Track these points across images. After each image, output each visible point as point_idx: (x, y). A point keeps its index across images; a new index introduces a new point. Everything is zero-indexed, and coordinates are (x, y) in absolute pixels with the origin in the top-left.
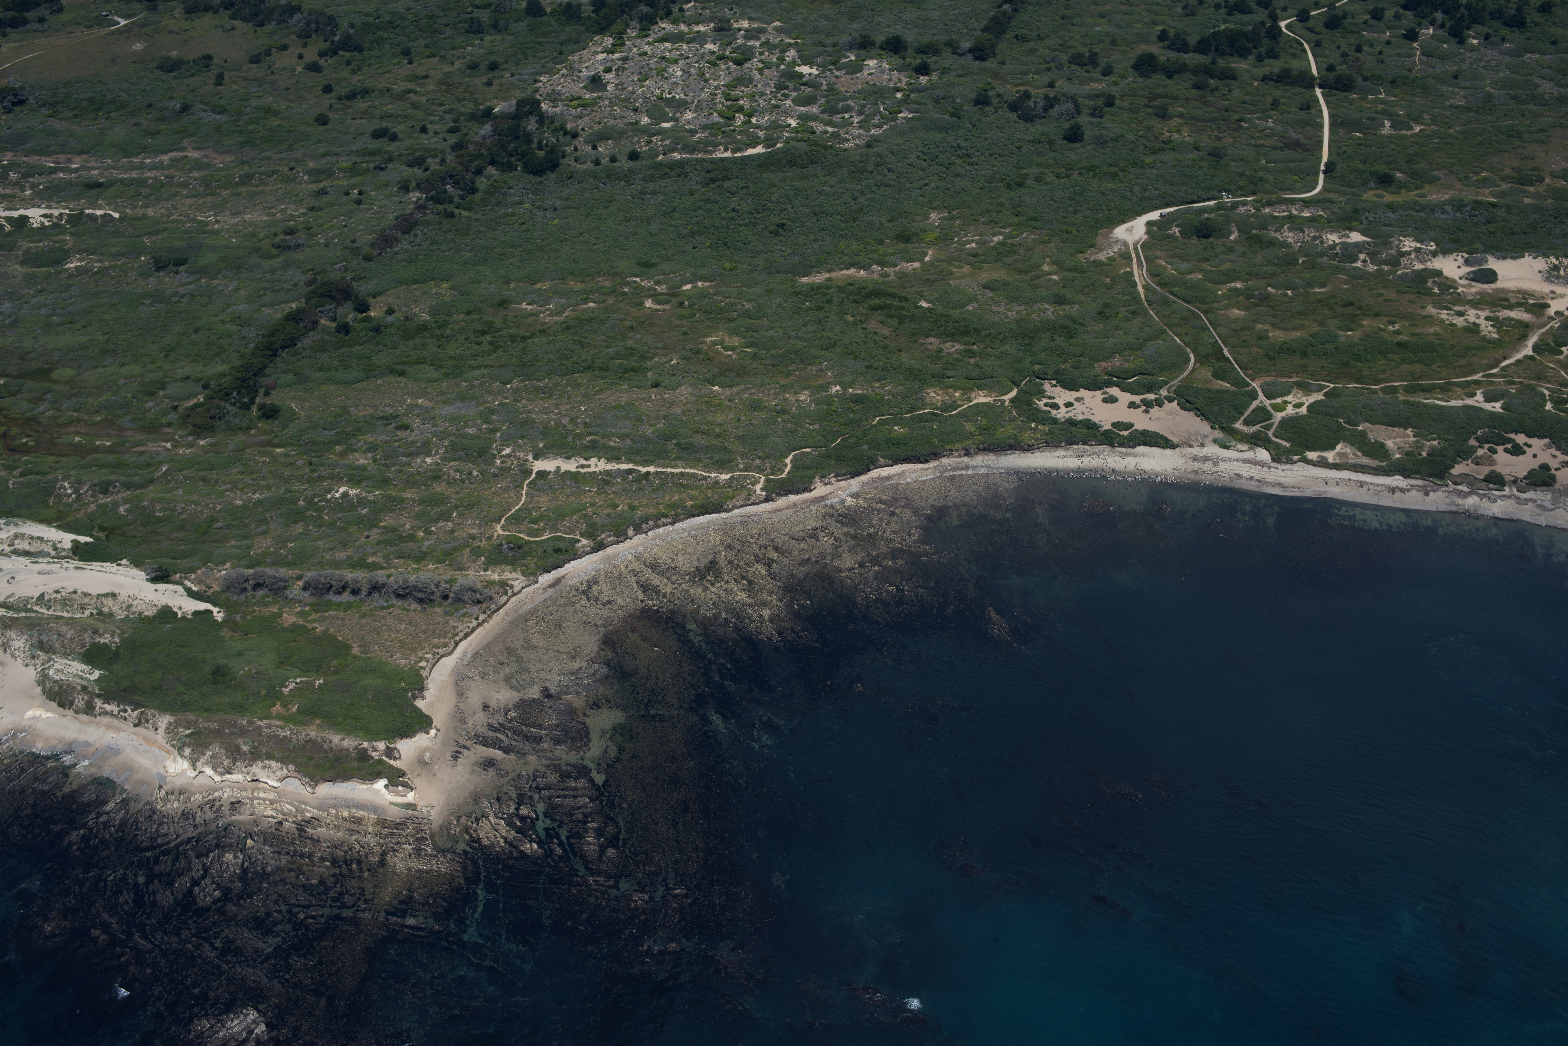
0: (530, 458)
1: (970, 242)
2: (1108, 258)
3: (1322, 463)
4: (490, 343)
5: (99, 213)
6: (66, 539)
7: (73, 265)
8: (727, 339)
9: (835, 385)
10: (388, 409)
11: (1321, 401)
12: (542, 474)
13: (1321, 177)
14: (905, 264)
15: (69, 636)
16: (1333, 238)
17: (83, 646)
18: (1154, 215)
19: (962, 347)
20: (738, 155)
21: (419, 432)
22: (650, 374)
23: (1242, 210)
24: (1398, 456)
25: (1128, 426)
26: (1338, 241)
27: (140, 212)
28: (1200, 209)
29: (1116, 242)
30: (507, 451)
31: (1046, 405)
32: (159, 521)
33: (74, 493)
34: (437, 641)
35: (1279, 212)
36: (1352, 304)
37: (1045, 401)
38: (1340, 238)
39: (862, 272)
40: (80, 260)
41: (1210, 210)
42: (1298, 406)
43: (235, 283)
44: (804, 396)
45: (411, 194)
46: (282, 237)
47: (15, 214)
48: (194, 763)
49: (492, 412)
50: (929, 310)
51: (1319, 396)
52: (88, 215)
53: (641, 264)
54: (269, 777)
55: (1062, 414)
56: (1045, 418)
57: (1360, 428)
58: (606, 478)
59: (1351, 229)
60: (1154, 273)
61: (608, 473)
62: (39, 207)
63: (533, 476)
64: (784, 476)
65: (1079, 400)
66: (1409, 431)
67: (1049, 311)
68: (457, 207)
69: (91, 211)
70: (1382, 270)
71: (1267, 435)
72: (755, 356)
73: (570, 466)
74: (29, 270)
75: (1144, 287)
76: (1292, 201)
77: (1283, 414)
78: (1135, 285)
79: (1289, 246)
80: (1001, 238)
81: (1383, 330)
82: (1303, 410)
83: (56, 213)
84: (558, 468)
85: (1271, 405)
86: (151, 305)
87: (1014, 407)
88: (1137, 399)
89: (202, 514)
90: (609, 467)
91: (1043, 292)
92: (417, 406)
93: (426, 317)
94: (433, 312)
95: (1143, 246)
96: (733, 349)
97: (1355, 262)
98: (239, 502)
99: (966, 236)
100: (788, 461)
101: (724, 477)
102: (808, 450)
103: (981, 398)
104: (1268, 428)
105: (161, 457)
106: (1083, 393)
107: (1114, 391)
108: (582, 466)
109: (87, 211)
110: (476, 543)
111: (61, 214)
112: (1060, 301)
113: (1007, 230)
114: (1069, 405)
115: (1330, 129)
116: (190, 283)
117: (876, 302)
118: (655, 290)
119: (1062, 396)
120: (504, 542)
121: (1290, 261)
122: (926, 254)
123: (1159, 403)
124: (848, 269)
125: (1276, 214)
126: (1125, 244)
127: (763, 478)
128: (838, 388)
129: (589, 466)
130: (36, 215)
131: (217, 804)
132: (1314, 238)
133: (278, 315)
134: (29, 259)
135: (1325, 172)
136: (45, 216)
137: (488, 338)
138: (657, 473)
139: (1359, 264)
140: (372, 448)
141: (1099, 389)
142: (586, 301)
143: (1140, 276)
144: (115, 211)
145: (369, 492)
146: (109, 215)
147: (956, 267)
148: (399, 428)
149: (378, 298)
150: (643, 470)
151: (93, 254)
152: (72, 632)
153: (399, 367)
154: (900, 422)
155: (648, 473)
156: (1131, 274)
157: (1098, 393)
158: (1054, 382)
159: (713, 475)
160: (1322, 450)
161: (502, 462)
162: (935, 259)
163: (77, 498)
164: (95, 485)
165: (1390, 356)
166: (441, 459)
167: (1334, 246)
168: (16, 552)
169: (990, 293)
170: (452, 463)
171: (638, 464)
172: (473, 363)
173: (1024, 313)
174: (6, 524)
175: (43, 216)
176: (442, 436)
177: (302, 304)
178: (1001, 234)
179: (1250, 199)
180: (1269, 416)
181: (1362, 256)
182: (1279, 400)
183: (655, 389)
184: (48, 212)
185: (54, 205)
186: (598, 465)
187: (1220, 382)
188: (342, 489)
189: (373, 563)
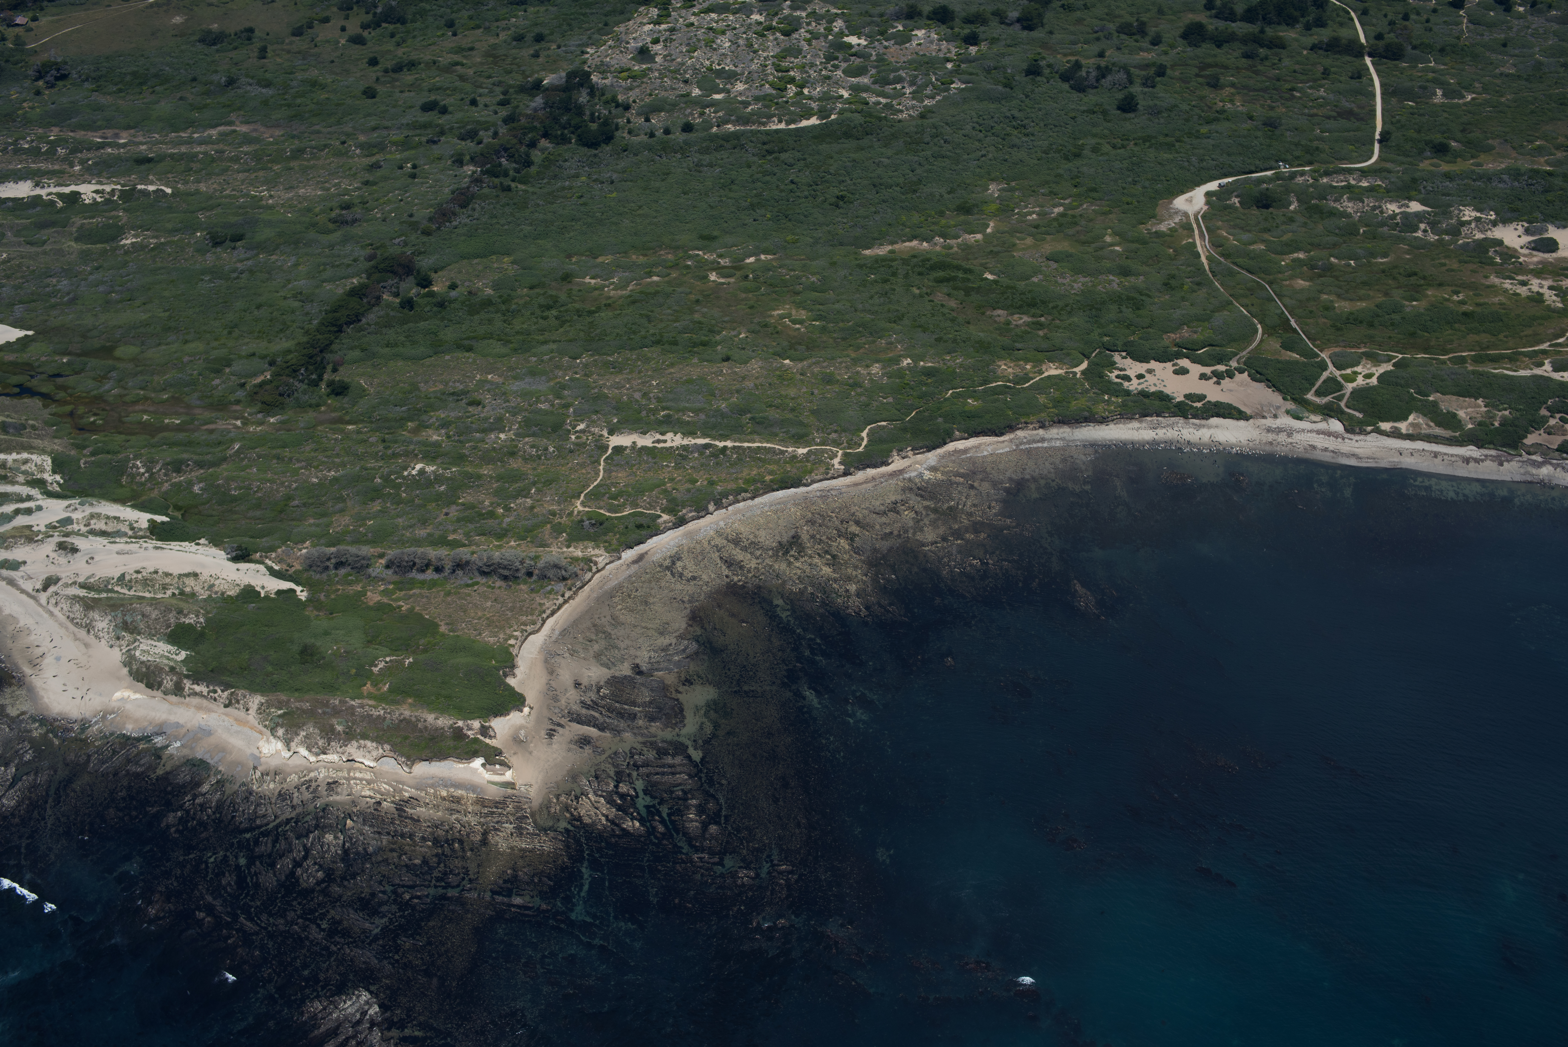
0: (605, 433)
1: (1030, 214)
2: (1170, 229)
3: (1396, 434)
4: (557, 318)
5: (151, 188)
6: (143, 519)
7: (128, 242)
8: (794, 312)
9: (906, 357)
10: (458, 384)
11: (1391, 371)
12: (618, 450)
13: (1377, 146)
14: (967, 236)
15: (154, 616)
16: (1392, 208)
17: (168, 626)
18: (1213, 186)
19: (1030, 320)
20: (793, 126)
21: (491, 408)
22: (719, 347)
23: (1300, 180)
24: (1470, 426)
25: (1201, 397)
26: (1397, 211)
27: (192, 187)
28: (1258, 179)
29: (1176, 213)
30: (581, 426)
31: (1117, 377)
32: (235, 499)
33: (147, 471)
34: (524, 618)
35: (1338, 182)
36: (1415, 274)
37: (1116, 373)
38: (1399, 207)
39: (925, 244)
40: (135, 236)
41: (1268, 180)
42: (1369, 376)
43: (293, 259)
44: (876, 369)
45: (465, 168)
46: (338, 211)
47: (67, 190)
48: (287, 743)
49: (563, 387)
50: (995, 282)
51: (1388, 367)
52: (141, 191)
53: (703, 237)
54: (364, 757)
55: (1134, 386)
56: (1117, 390)
57: (1431, 398)
58: (683, 453)
59: (1410, 199)
60: (1217, 244)
61: (685, 448)
62: (90, 183)
63: (610, 451)
64: (861, 449)
65: (1150, 371)
66: (1480, 401)
67: (1115, 283)
68: (513, 181)
69: (143, 187)
70: (1443, 239)
71: (1339, 406)
72: (823, 329)
73: (646, 441)
74: (84, 247)
75: (1207, 258)
76: (1350, 171)
77: (1354, 385)
78: (1198, 256)
79: (1348, 216)
80: (1061, 209)
81: (1448, 300)
82: (1374, 381)
83: (108, 188)
84: (634, 443)
85: (1341, 376)
87: (1086, 379)
88: (1208, 370)
89: (278, 492)
90: (685, 442)
91: (1107, 264)
92: (487, 381)
93: (489, 291)
94: (496, 286)
95: (1203, 217)
96: (801, 322)
97: (1415, 232)
98: (315, 480)
99: (1026, 207)
100: (864, 434)
101: (802, 451)
102: (884, 423)
103: (1053, 370)
104: (1340, 398)
105: (232, 435)
106: (1153, 364)
107: (1185, 363)
108: (658, 441)
109: (139, 187)
110: (557, 520)
111: (113, 190)
112: (1125, 272)
113: (1067, 202)
114: (1140, 377)
115: (1382, 98)
116: (248, 259)
117: (941, 274)
118: (719, 263)
119: (1134, 368)
120: (585, 518)
121: (1351, 231)
122: (988, 226)
123: (1230, 375)
124: (910, 241)
125: (1335, 184)
126: (1186, 214)
127: (841, 452)
128: (909, 361)
129: (665, 441)
130: (87, 191)
131: (314, 784)
132: (1374, 208)
133: (340, 291)
134: (84, 236)
135: (1380, 141)
136: (96, 192)
137: (554, 312)
138: (734, 447)
139: (1419, 234)
140: (445, 424)
141: (1170, 361)
142: (650, 274)
143: (1202, 247)
144: (167, 186)
145: (446, 469)
146: (162, 190)
147: (1019, 239)
148: (470, 404)
149: (440, 273)
150: (721, 444)
151: (148, 230)
152: (156, 612)
153: (467, 342)
154: (973, 395)
155: (725, 447)
156: (1194, 245)
157: (1169, 365)
158: (1124, 354)
159: (790, 449)
160: (1395, 421)
161: (577, 438)
162: (997, 231)
163: (150, 476)
164: (168, 464)
165: (1456, 326)
166: (515, 435)
167: (1394, 216)
168: (93, 532)
169: (1054, 265)
170: (527, 439)
171: (714, 438)
172: (541, 338)
173: (1090, 284)
174: (81, 504)
175: (94, 192)
176: (514, 412)
177: (364, 279)
178: (1061, 205)
179: (1307, 169)
180: (1340, 387)
181: (1422, 226)
182: (1349, 371)
183: (726, 364)
184: (100, 187)
185: (105, 181)
186: (674, 440)
187: (1289, 353)
188: (419, 466)
189: (455, 540)
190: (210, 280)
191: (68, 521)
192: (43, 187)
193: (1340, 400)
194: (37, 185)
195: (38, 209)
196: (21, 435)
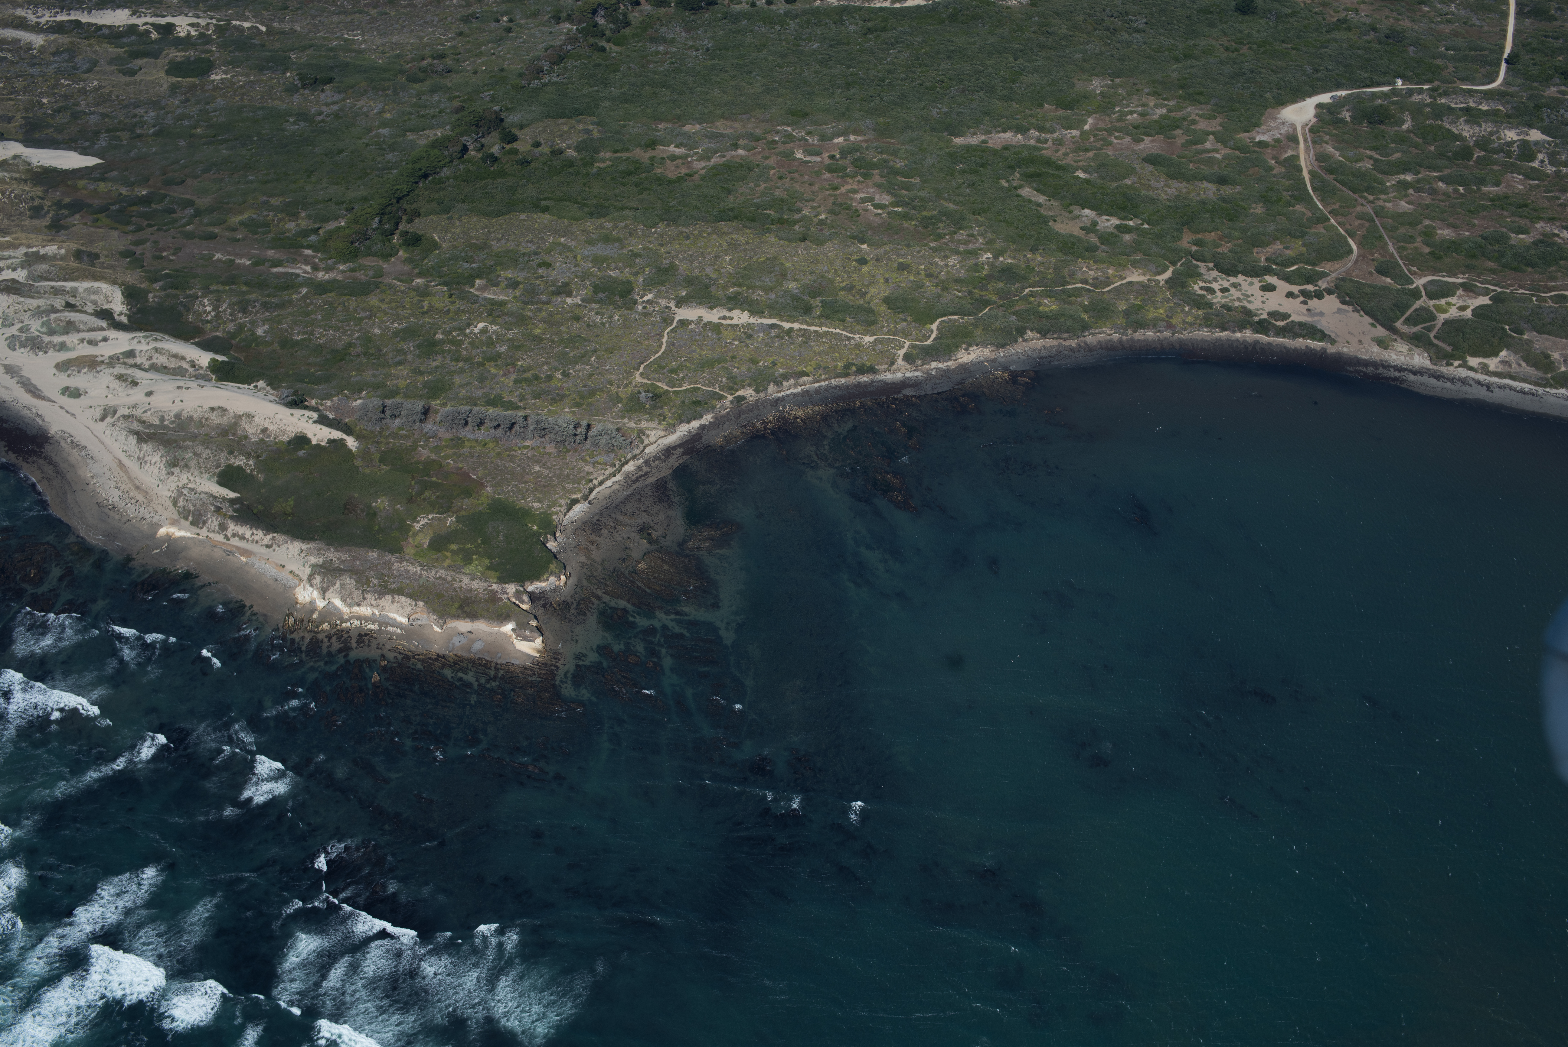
0: (672, 305)
1: (1131, 113)
2: (1275, 140)
3: (1485, 369)
4: (636, 185)
5: (246, 25)
6: (204, 358)
7: (218, 77)
8: (877, 197)
9: (986, 252)
10: (529, 245)
11: (1487, 305)
12: (683, 323)
13: (1504, 66)
14: (1064, 132)
15: (205, 456)
16: (1511, 135)
17: (218, 467)
18: (1325, 98)
19: (1118, 222)
20: (898, 5)
21: (560, 272)
22: (797, 227)
23: (1416, 98)
24: (1563, 369)
25: (1285, 316)
26: (1516, 138)
27: (287, 27)
28: (1373, 93)
29: (1283, 123)
30: (649, 297)
31: (1201, 288)
32: (297, 344)
33: (213, 310)
34: (571, 486)
35: (1457, 103)
36: (1526, 206)
37: (1201, 284)
38: (1518, 135)
39: (1019, 136)
40: (225, 72)
41: (1384, 95)
42: (1463, 308)
43: (380, 106)
44: (953, 260)
45: (562, 25)
46: (430, 60)
47: (163, 21)
48: (324, 591)
49: (635, 255)
50: (1087, 181)
51: (1485, 300)
52: (235, 26)
53: (792, 113)
54: (397, 612)
55: (1218, 299)
56: (1199, 303)
57: (1525, 337)
58: (748, 333)
59: (1531, 127)
60: (1321, 158)
61: (749, 326)
62: (186, 15)
63: (675, 324)
64: (929, 342)
65: (1236, 286)
67: (1209, 191)
68: (608, 41)
69: (238, 23)
70: (1560, 171)
71: (1429, 337)
72: (905, 216)
73: (713, 316)
74: (175, 79)
75: (1310, 173)
76: (1471, 93)
77: (1446, 316)
78: (1300, 169)
79: (1464, 139)
80: (1164, 110)
81: (1558, 235)
82: (1468, 313)
83: (203, 22)
84: (700, 317)
85: (1434, 306)
86: (295, 123)
87: (1170, 288)
88: (1295, 289)
89: (340, 340)
90: (753, 320)
91: (1205, 170)
92: (560, 244)
93: (571, 153)
94: (578, 148)
95: (1311, 131)
96: (883, 207)
97: (1532, 161)
98: (377, 331)
99: (1128, 106)
100: (934, 327)
101: (868, 339)
102: (955, 317)
103: (1136, 277)
104: (1429, 329)
105: (300, 279)
106: (1240, 278)
107: (1272, 279)
108: (724, 318)
109: (234, 22)
110: (614, 390)
111: (208, 24)
112: (1221, 181)
113: (1171, 103)
114: (1224, 290)
115: (1516, 18)
116: (334, 103)
117: (1032, 169)
118: (807, 141)
119: (1218, 280)
120: (641, 389)
121: (1465, 153)
122: (1086, 122)
123: (1319, 295)
124: (1005, 131)
125: (1453, 105)
126: (1293, 126)
127: (908, 343)
128: (989, 255)
129: (731, 319)
130: (183, 25)
131: (345, 636)
132: (1491, 134)
133: (422, 142)
134: (175, 69)
135: (1507, 61)
136: (192, 25)
137: (634, 179)
138: (800, 329)
139: (1536, 164)
140: (514, 284)
141: (1258, 276)
142: (736, 146)
143: (1305, 161)
144: (262, 24)
145: (508, 330)
146: (257, 28)
147: (1116, 138)
148: (540, 265)
149: (525, 130)
150: (787, 325)
151: (238, 67)
152: (208, 451)
153: (543, 203)
154: (1050, 295)
155: (791, 329)
156: (1296, 157)
157: (1255, 280)
158: (1211, 265)
159: (857, 337)
160: (1485, 356)
161: (644, 308)
162: (1095, 129)
163: (216, 316)
164: (234, 304)
166: (582, 300)
167: (1511, 143)
168: (154, 368)
169: (1149, 168)
170: (593, 305)
171: (781, 320)
172: (618, 204)
173: (1184, 191)
174: (146, 337)
175: (190, 25)
176: (585, 276)
177: (448, 130)
178: (1165, 106)
179: (1425, 87)
180: (1434, 318)
181: (1540, 156)
182: (1443, 301)
183: (802, 244)
184: (195, 20)
185: (202, 14)
186: (741, 317)
187: (1383, 278)
188: (481, 325)
189: (510, 402)
190: (294, 122)
191: (131, 354)
192: (140, 16)
193: (1429, 331)
194: (133, 14)
195: (133, 38)
196: (93, 265)
